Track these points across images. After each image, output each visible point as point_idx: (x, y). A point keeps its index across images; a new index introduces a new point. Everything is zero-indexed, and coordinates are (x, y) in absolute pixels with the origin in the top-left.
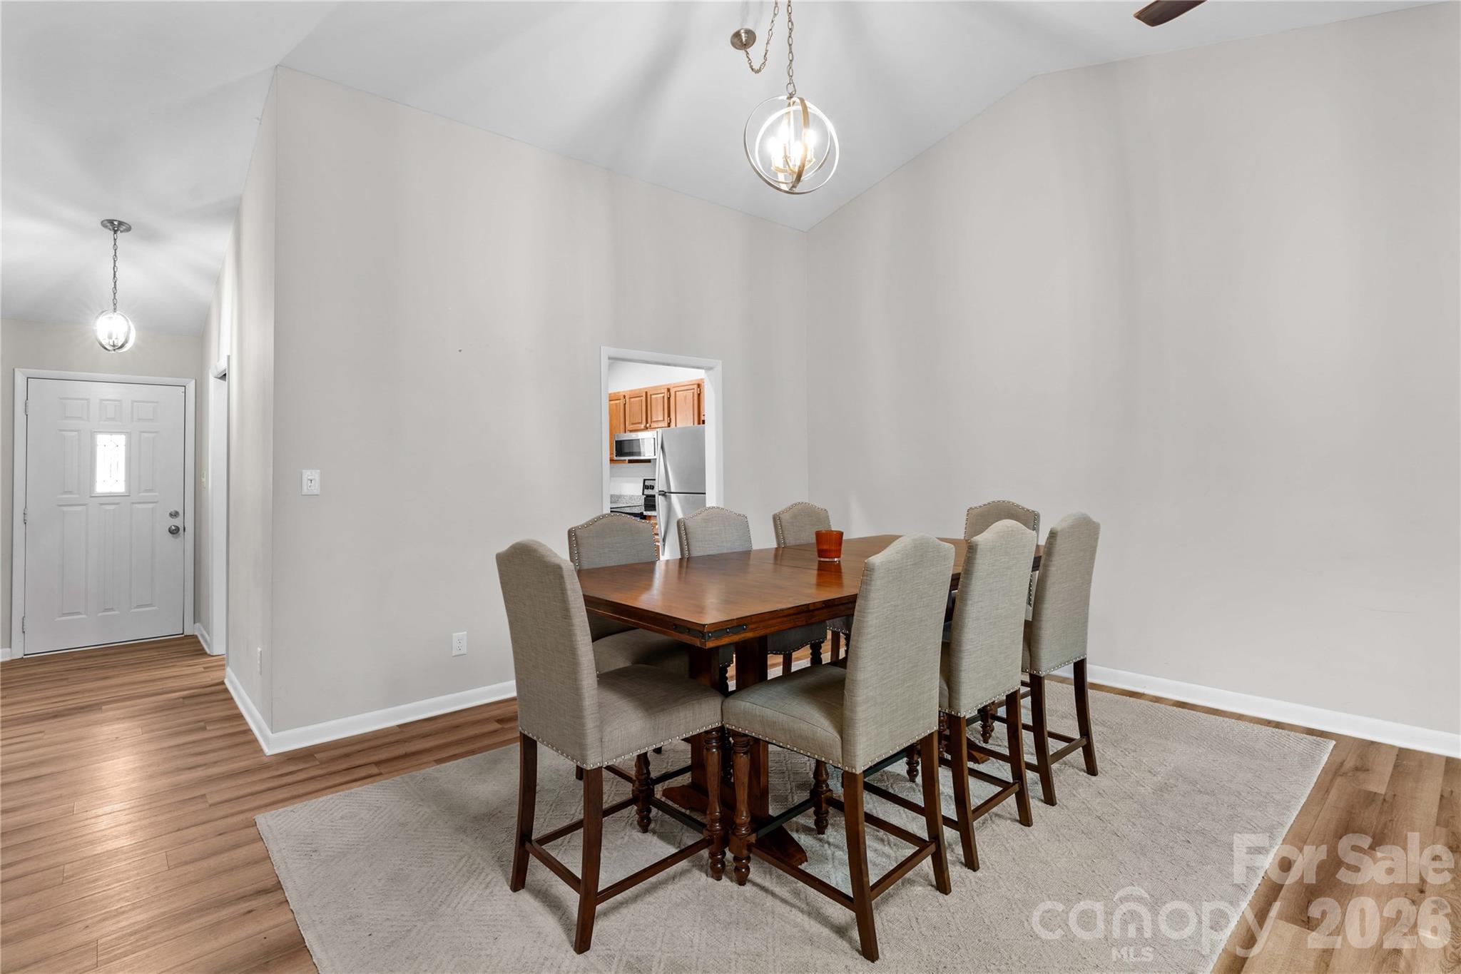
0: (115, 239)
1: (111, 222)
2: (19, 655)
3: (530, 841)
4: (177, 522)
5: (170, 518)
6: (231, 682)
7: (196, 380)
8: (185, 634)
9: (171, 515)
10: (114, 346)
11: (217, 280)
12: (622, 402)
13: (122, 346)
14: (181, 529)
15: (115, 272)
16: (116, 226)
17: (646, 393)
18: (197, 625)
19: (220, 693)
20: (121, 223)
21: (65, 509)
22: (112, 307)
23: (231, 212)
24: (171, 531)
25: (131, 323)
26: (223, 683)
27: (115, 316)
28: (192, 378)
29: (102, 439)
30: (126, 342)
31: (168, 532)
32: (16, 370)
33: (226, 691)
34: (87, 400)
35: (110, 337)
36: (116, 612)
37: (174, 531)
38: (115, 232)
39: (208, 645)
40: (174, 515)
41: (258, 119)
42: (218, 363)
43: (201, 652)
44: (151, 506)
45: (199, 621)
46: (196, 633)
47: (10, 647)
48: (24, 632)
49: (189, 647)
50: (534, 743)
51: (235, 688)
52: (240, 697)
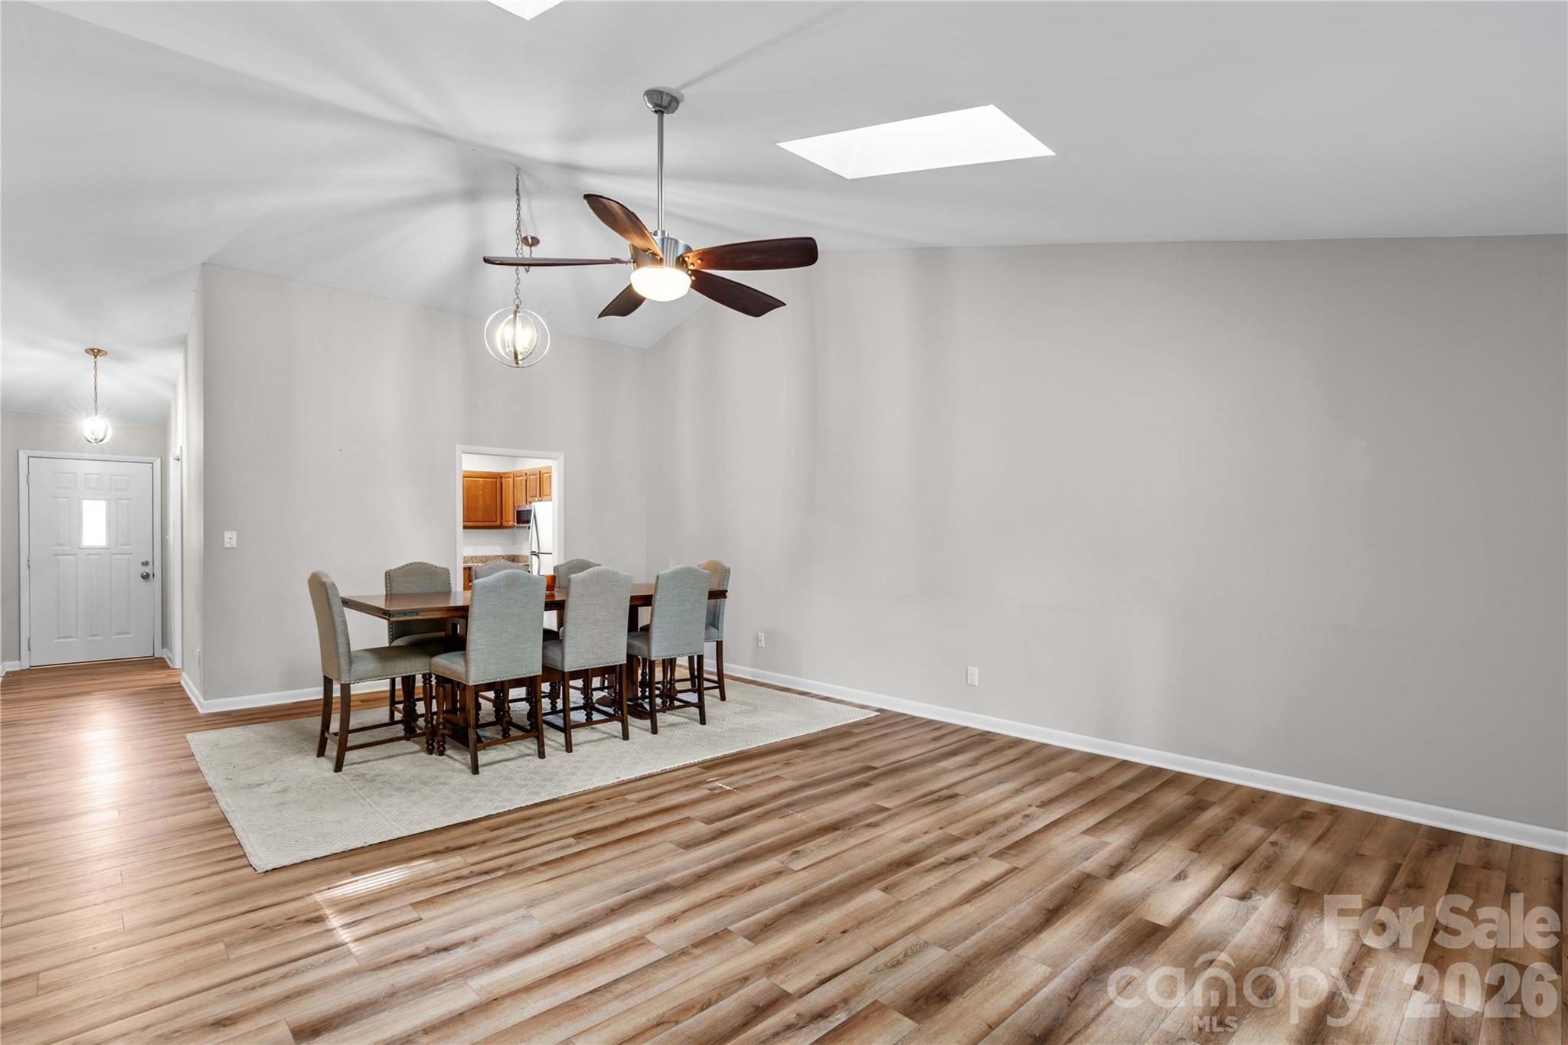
0: (95, 362)
1: (93, 350)
2: (26, 666)
3: (328, 732)
4: (148, 569)
5: (142, 566)
6: (186, 682)
7: (161, 459)
8: (156, 656)
9: (143, 564)
10: (96, 440)
11: (173, 385)
12: (524, 478)
13: (101, 440)
14: (151, 575)
15: (96, 387)
16: (96, 353)
17: (540, 472)
18: (165, 650)
19: (178, 688)
20: (99, 351)
21: (60, 557)
22: (94, 411)
23: (182, 343)
24: (143, 577)
25: (108, 423)
26: (180, 683)
27: (96, 418)
28: (158, 457)
29: (87, 505)
30: (105, 437)
31: (141, 578)
32: (20, 451)
33: (181, 687)
34: (75, 473)
35: (93, 434)
36: (100, 638)
37: (146, 577)
38: (96, 357)
39: (171, 662)
40: (145, 564)
41: (194, 290)
42: (175, 450)
43: (167, 667)
44: (126, 556)
45: (167, 647)
46: (164, 656)
47: (20, 660)
48: (29, 650)
49: (161, 664)
50: (332, 680)
51: (188, 686)
52: (190, 689)
